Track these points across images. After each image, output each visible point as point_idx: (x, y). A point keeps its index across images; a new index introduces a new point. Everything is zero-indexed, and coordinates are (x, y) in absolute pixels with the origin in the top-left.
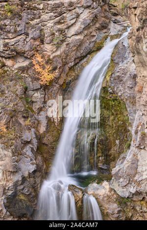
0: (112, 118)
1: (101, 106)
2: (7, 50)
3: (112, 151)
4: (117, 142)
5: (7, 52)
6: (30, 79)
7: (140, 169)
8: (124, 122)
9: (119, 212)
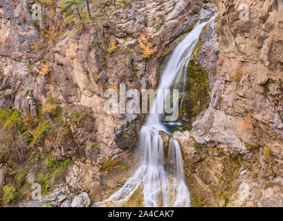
0: (196, 84)
1: (187, 75)
4: (199, 103)
5: (120, 33)
6: (136, 53)
7: (214, 124)
8: (205, 88)
9: (195, 153)
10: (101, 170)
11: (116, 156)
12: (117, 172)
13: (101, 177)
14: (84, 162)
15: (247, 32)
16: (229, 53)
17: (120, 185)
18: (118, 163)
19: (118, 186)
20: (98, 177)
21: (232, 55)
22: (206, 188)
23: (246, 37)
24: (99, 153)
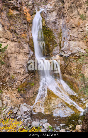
0: (47, 37)
1: (43, 33)
2: (11, 5)
3: (50, 49)
4: (51, 45)
5: (11, 6)
6: (23, 19)
7: (71, 47)
8: (52, 38)
9: (65, 63)
10: (19, 92)
11: (25, 80)
12: (30, 88)
13: (21, 95)
14: (7, 90)
15: (81, 6)
16: (73, 16)
17: (36, 93)
18: (27, 84)
19: (35, 94)
20: (19, 96)
21: (75, 16)
22: (71, 77)
23: (81, 9)
24: (15, 81)
